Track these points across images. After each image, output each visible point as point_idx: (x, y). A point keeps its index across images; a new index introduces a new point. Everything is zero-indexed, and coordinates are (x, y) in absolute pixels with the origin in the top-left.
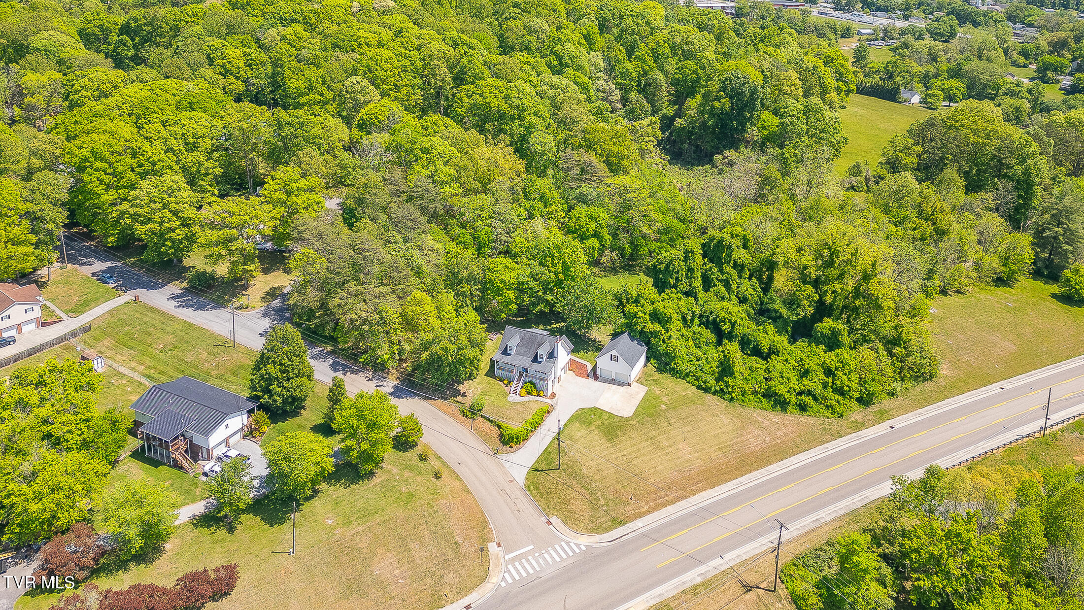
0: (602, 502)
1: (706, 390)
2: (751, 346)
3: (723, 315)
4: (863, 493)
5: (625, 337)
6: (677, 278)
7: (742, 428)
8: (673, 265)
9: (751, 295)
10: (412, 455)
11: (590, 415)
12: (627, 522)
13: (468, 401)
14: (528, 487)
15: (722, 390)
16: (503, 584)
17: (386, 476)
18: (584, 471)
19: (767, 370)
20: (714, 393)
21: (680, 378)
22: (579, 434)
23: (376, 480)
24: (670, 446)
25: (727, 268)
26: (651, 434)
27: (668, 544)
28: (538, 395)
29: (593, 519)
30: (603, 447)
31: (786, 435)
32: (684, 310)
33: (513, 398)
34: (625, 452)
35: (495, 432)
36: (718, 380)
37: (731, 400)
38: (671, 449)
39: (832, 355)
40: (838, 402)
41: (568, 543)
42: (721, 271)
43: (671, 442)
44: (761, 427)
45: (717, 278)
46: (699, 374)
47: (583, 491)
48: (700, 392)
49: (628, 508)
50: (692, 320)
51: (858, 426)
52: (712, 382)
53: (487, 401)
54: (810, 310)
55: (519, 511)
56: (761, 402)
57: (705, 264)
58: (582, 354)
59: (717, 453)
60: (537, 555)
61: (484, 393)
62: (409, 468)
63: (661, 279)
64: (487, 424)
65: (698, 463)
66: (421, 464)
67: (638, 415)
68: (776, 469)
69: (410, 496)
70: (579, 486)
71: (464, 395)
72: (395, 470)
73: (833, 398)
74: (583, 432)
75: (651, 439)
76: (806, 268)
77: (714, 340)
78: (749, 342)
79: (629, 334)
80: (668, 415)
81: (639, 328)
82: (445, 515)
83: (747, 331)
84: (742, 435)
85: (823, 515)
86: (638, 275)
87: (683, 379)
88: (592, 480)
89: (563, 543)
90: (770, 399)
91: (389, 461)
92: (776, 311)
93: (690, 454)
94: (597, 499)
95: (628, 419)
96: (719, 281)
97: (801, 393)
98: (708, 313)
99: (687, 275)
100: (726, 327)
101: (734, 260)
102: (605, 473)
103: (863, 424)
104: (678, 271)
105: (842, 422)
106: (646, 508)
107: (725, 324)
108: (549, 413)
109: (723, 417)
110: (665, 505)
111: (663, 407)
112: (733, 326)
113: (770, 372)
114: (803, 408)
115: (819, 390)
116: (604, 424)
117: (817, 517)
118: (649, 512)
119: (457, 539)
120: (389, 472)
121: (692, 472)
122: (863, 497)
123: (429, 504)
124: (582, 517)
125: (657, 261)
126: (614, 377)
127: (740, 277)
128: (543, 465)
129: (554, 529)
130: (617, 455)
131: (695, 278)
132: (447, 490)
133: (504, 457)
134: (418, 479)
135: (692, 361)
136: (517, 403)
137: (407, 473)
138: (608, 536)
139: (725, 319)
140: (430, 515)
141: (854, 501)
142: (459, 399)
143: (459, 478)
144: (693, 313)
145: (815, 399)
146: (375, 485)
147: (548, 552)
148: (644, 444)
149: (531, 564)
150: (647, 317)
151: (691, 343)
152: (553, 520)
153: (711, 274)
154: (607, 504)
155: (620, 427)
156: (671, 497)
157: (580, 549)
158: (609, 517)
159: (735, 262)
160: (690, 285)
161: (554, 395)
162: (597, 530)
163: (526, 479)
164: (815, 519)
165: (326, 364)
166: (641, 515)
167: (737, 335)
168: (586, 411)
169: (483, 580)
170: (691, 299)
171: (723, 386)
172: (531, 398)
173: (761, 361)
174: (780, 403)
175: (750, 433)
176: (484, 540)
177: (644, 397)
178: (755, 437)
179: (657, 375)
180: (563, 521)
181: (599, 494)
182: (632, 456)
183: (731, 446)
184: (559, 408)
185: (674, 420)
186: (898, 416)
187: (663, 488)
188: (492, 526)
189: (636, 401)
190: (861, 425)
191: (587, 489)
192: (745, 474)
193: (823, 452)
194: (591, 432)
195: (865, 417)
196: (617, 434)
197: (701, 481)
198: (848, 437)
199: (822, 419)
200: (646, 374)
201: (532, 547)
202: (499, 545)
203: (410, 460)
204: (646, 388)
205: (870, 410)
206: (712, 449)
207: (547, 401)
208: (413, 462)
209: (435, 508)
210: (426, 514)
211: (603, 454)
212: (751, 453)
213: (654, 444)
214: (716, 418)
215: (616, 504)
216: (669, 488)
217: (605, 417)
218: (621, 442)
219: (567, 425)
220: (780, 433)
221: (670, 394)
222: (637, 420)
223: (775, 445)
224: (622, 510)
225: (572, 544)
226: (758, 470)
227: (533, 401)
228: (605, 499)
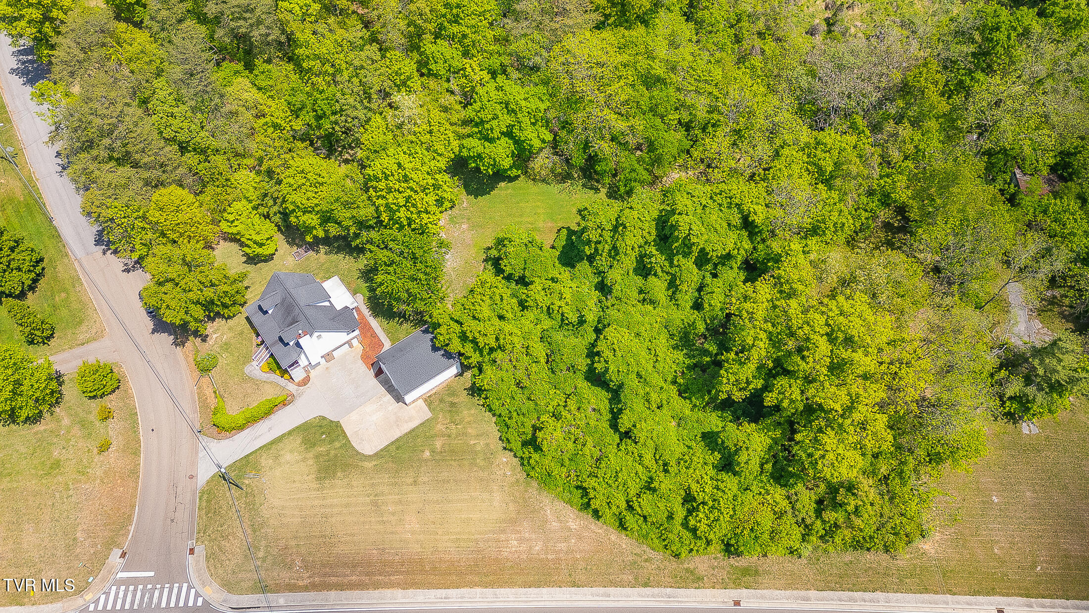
0: (261, 554)
7: (513, 522)
11: (322, 433)
13: (203, 351)
14: (202, 493)
15: (522, 459)
16: (92, 608)
17: (52, 426)
18: (264, 507)
20: (515, 456)
21: (490, 412)
22: (288, 457)
23: (39, 427)
24: (393, 514)
26: (380, 489)
28: (282, 377)
29: (237, 570)
30: (305, 486)
31: (569, 551)
33: (252, 368)
34: (328, 501)
35: (213, 403)
37: (529, 475)
38: (392, 518)
41: (189, 588)
43: (400, 507)
44: (541, 528)
47: (249, 531)
48: (500, 446)
49: (285, 574)
51: (690, 579)
53: (223, 360)
54: (740, 395)
55: (172, 521)
56: (570, 493)
59: (448, 544)
60: (149, 586)
61: (226, 347)
62: (83, 423)
64: (211, 388)
65: (415, 548)
66: (98, 424)
67: (381, 457)
69: (57, 464)
70: (249, 523)
71: (205, 338)
72: (66, 421)
73: (676, 532)
74: (296, 456)
75: (376, 495)
80: (424, 469)
82: (78, 503)
84: (503, 531)
87: (494, 415)
88: (265, 523)
89: (185, 585)
91: (67, 405)
93: (413, 533)
94: (257, 548)
95: (364, 458)
102: (286, 520)
103: (700, 579)
105: (671, 565)
106: (307, 582)
108: (283, 405)
109: (497, 496)
111: (427, 454)
114: (622, 524)
116: (328, 455)
118: (306, 589)
119: (79, 535)
120: (58, 421)
121: (397, 557)
123: (66, 484)
124: (227, 562)
130: (316, 502)
132: (99, 473)
133: (204, 440)
134: (81, 443)
136: (251, 378)
137: (75, 430)
138: (236, 600)
140: (61, 498)
142: (197, 341)
147: (163, 588)
148: (361, 499)
149: (134, 596)
152: (200, 550)
154: (264, 560)
155: (346, 467)
156: (346, 580)
157: (195, 601)
158: (254, 576)
161: (305, 381)
163: (208, 482)
166: (292, 588)
168: (325, 423)
172: (273, 377)
175: (519, 532)
176: (110, 544)
177: (413, 430)
178: (521, 540)
179: (464, 397)
180: (206, 556)
181: (263, 543)
182: (335, 510)
183: (477, 541)
184: (299, 403)
185: (426, 479)
186: (767, 588)
187: (345, 565)
188: (132, 529)
189: (397, 434)
190: (694, 580)
191: (254, 531)
192: (463, 587)
193: (597, 598)
194: (304, 460)
195: (714, 569)
196: (335, 473)
197: (401, 573)
198: (656, 590)
199: (645, 547)
200: (449, 390)
201: (152, 574)
202: (123, 555)
203: (90, 412)
204: (429, 415)
205: (732, 561)
206: (447, 537)
207: (292, 387)
208: (91, 417)
209: (71, 492)
210: (57, 495)
211: (298, 496)
212: (496, 560)
213: (375, 504)
214: (485, 496)
215: (274, 564)
216: (354, 567)
217: (337, 444)
218: (332, 487)
219: (290, 433)
220: (562, 546)
221: (453, 436)
222: (375, 463)
223: (541, 560)
224: (275, 574)
225: (193, 591)
226: (486, 587)
227: (271, 383)
228: (267, 552)
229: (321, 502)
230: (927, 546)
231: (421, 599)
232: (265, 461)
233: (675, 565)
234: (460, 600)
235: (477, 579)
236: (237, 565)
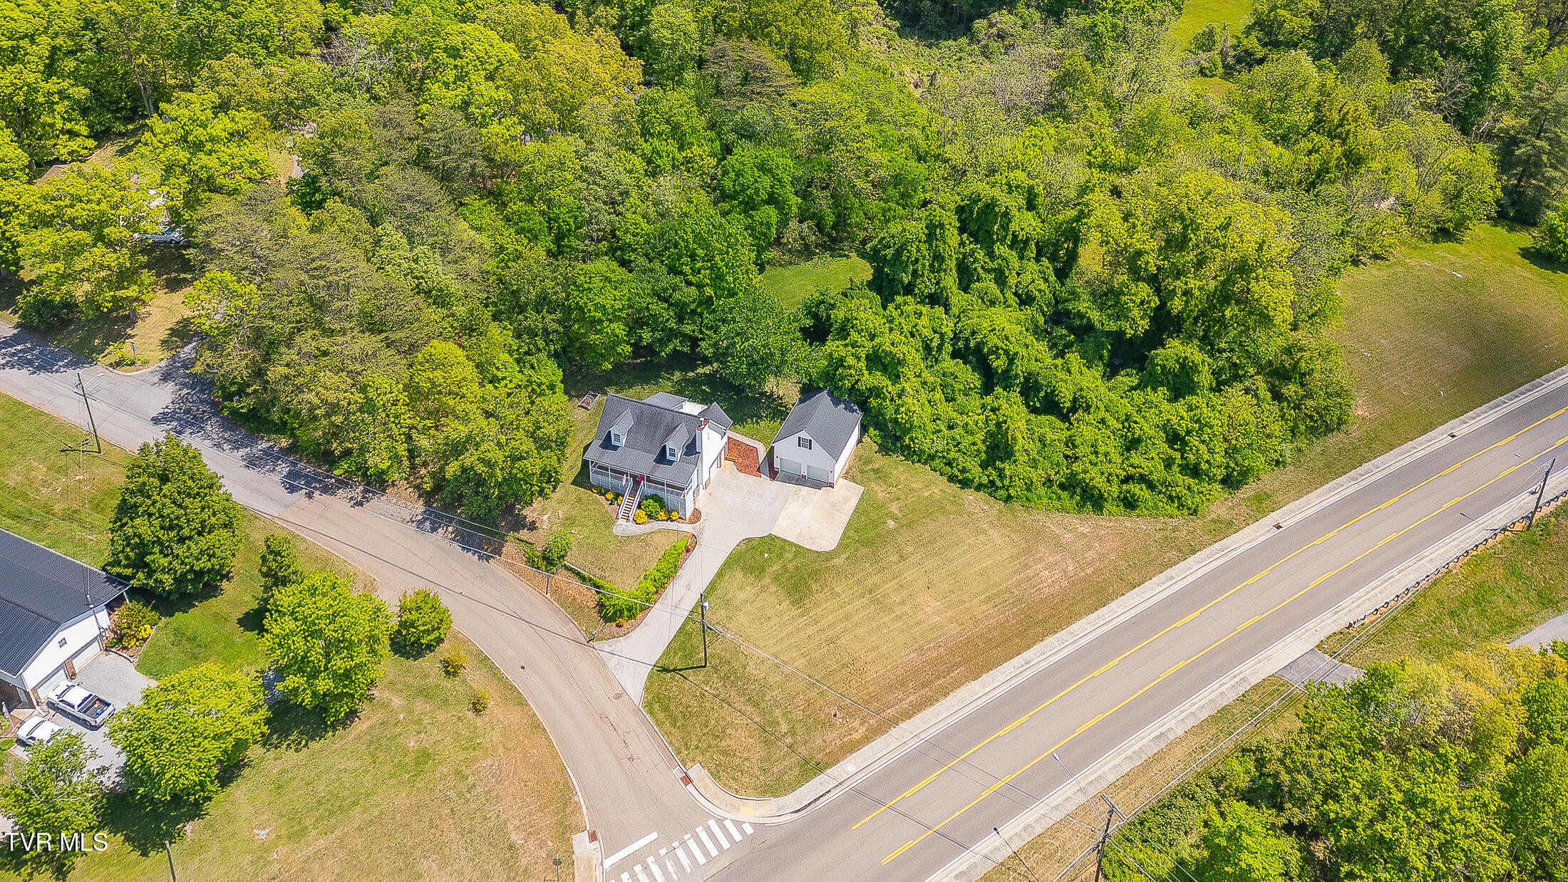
0: (784, 728)
1: (965, 484)
2: (1042, 394)
3: (993, 341)
4: (1237, 670)
5: (824, 399)
6: (915, 272)
7: (1028, 551)
8: (908, 252)
9: (1040, 291)
10: (430, 664)
11: (762, 553)
12: (829, 765)
13: (540, 540)
14: (649, 705)
15: (992, 482)
17: (380, 715)
18: (751, 668)
19: (1070, 442)
20: (979, 487)
21: (919, 461)
22: (742, 595)
23: (359, 726)
24: (903, 603)
25: (1001, 249)
26: (870, 582)
27: (902, 809)
28: (669, 519)
29: (766, 766)
30: (785, 618)
31: (1102, 557)
32: (927, 332)
33: (623, 527)
34: (824, 623)
35: (588, 597)
36: (984, 465)
37: (1009, 498)
38: (905, 608)
39: (1181, 407)
40: (1189, 488)
41: (720, 822)
42: (991, 254)
43: (905, 593)
44: (1059, 546)
45: (983, 267)
46: (952, 455)
47: (749, 709)
48: (955, 487)
49: (831, 736)
50: (940, 348)
51: (1224, 528)
52: (975, 472)
53: (576, 536)
54: (1144, 324)
55: (631, 759)
56: (1059, 498)
57: (962, 244)
58: (749, 425)
59: (984, 607)
60: (663, 852)
61: (570, 521)
62: (425, 693)
63: (888, 275)
64: (576, 583)
65: (954, 629)
66: (448, 683)
67: (847, 546)
68: (1088, 629)
69: (424, 756)
70: (742, 699)
71: (532, 527)
72: (397, 702)
73: (1181, 482)
74: (750, 591)
75: (870, 592)
76: (1139, 253)
77: (978, 384)
78: (1037, 387)
79: (831, 394)
80: (900, 540)
81: (847, 384)
82: (489, 791)
83: (1035, 367)
84: (1027, 566)
85: (1172, 724)
86: (848, 257)
87: (925, 463)
88: (764, 687)
89: (712, 823)
90: (1074, 493)
91: (386, 681)
92: (1081, 316)
93: (938, 613)
94: (775, 723)
95: (829, 556)
96: (988, 271)
97: (1128, 479)
98: (967, 333)
99: (932, 266)
100: (999, 363)
101: (1013, 234)
102: (788, 669)
103: (1230, 524)
104: (917, 260)
105: (1197, 523)
106: (862, 730)
107: (998, 358)
108: (688, 551)
109: (994, 534)
110: (894, 722)
111: (891, 524)
112: (1011, 361)
113: (1074, 446)
114: (1130, 503)
115: (1158, 472)
116: (786, 570)
117: (1163, 729)
118: (867, 739)
119: (514, 837)
120: (385, 705)
121: (942, 650)
122: (1237, 679)
123: (458, 772)
124: (747, 764)
125: (880, 242)
126: (804, 472)
127: (1021, 258)
128: (677, 660)
129: (695, 793)
130: (810, 631)
131: (945, 271)
132: (496, 736)
133: (605, 646)
134: (441, 716)
135: (940, 431)
136: (628, 539)
137: (420, 706)
138: (794, 799)
139: (997, 348)
140: (460, 795)
141: (1223, 689)
142: (524, 534)
143: (521, 702)
144: (942, 336)
145: (1151, 486)
146: (359, 738)
147: (683, 844)
148: (857, 604)
149: (651, 875)
150: (862, 364)
151: (938, 395)
152: (696, 772)
153: (974, 262)
154: (792, 732)
155: (815, 574)
156: (905, 705)
157: (742, 831)
158: (795, 759)
159: (1015, 236)
160: (938, 283)
161: (697, 515)
162: (773, 789)
163: (647, 689)
164: (1157, 733)
165: (276, 478)
166: (851, 748)
167: (1017, 374)
168: (755, 543)
170: (939, 310)
171: (994, 475)
172: (656, 525)
173: (1058, 423)
174: (1091, 499)
175: (1041, 560)
176: (565, 830)
177: (857, 507)
178: (1050, 568)
180: (712, 773)
181: (778, 712)
182: (838, 629)
183: (1008, 590)
184: (706, 540)
185: (911, 549)
186: (1287, 503)
187: (891, 688)
188: (580, 798)
189: (844, 517)
190: (1227, 526)
191: (757, 705)
192: (1034, 644)
193: (1165, 586)
194: (764, 589)
195: (1235, 509)
196: (809, 588)
197: (958, 665)
198: (1206, 551)
199: (1162, 520)
200: (860, 460)
201: (654, 836)
202: (593, 837)
203: (426, 676)
204: (861, 489)
205: (1241, 494)
206: (977, 601)
207: (686, 528)
208: (432, 680)
209: (471, 780)
210: (452, 794)
211: (785, 633)
212: (1042, 601)
213: (876, 601)
214: (982, 538)
215: (808, 730)
216: (902, 684)
217: (789, 556)
218: (817, 605)
219: (720, 575)
220: (1090, 555)
221: (902, 497)
222: (845, 556)
223: (1084, 580)
224: (819, 741)
225: (728, 824)
226: (1056, 632)
227: (659, 531)
228: (789, 721)
229: (816, 628)
230: (1359, 411)
232: (714, 616)
234: (1042, 657)
235: (1039, 630)
236: (763, 760)
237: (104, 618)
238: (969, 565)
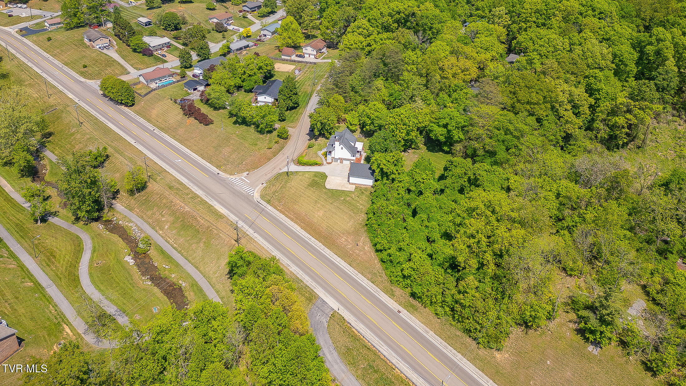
0: (277, 194)
7: (349, 233)
10: (278, 139)
11: (321, 176)
14: (279, 173)
16: (230, 179)
18: (289, 184)
20: (368, 217)
23: (261, 136)
24: (318, 207)
28: (325, 158)
29: (267, 194)
30: (303, 185)
31: (358, 255)
33: (319, 152)
34: (305, 192)
47: (280, 187)
53: (315, 147)
55: (266, 175)
60: (245, 184)
61: (319, 144)
62: (270, 141)
65: (315, 221)
66: (274, 143)
67: (330, 191)
69: (256, 145)
72: (267, 138)
75: (318, 199)
84: (343, 234)
89: (253, 189)
91: (271, 135)
93: (319, 216)
103: (394, 295)
106: (280, 208)
108: (319, 165)
109: (351, 223)
110: (284, 214)
111: (342, 199)
116: (317, 181)
118: (278, 210)
121: (308, 219)
123: (253, 150)
124: (267, 191)
129: (260, 185)
130: (302, 191)
132: (263, 153)
133: (292, 163)
136: (317, 154)
137: (267, 141)
138: (260, 200)
142: (314, 141)
143: (274, 156)
147: (247, 186)
148: (314, 198)
149: (240, 183)
152: (265, 185)
155: (318, 187)
157: (253, 195)
158: (270, 198)
161: (330, 163)
162: (262, 197)
163: (283, 172)
166: (275, 208)
168: (324, 174)
169: (231, 174)
175: (347, 237)
176: (248, 170)
177: (345, 191)
178: (346, 240)
179: (368, 193)
180: (264, 187)
181: (280, 192)
182: (305, 196)
183: (333, 231)
184: (323, 167)
185: (335, 204)
186: (415, 317)
187: (293, 211)
188: (256, 170)
189: (339, 188)
190: (392, 295)
192: (318, 240)
193: (353, 273)
194: (310, 179)
195: (401, 296)
196: (314, 187)
197: (305, 224)
198: (374, 286)
199: (383, 272)
200: (366, 188)
201: (249, 182)
202: (248, 174)
203: (274, 140)
204: (353, 190)
205: (411, 299)
206: (326, 224)
207: (325, 162)
209: (252, 152)
211: (299, 186)
212: (334, 240)
213: (316, 201)
214: (348, 220)
215: (277, 198)
216: (295, 214)
217: (322, 181)
218: (310, 190)
220: (357, 252)
221: (354, 200)
222: (326, 191)
223: (347, 251)
224: (275, 201)
225: (253, 191)
229: (303, 191)
230: (498, 355)
231: (303, 234)
232: (300, 175)
233: (389, 285)
235: (323, 241)
236: (269, 193)
237: (273, 100)
238: (337, 219)
